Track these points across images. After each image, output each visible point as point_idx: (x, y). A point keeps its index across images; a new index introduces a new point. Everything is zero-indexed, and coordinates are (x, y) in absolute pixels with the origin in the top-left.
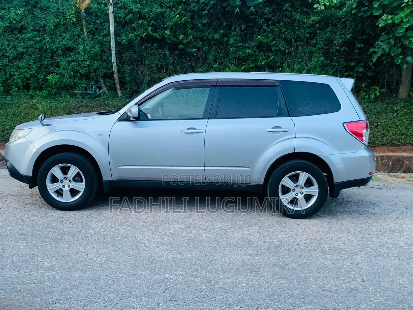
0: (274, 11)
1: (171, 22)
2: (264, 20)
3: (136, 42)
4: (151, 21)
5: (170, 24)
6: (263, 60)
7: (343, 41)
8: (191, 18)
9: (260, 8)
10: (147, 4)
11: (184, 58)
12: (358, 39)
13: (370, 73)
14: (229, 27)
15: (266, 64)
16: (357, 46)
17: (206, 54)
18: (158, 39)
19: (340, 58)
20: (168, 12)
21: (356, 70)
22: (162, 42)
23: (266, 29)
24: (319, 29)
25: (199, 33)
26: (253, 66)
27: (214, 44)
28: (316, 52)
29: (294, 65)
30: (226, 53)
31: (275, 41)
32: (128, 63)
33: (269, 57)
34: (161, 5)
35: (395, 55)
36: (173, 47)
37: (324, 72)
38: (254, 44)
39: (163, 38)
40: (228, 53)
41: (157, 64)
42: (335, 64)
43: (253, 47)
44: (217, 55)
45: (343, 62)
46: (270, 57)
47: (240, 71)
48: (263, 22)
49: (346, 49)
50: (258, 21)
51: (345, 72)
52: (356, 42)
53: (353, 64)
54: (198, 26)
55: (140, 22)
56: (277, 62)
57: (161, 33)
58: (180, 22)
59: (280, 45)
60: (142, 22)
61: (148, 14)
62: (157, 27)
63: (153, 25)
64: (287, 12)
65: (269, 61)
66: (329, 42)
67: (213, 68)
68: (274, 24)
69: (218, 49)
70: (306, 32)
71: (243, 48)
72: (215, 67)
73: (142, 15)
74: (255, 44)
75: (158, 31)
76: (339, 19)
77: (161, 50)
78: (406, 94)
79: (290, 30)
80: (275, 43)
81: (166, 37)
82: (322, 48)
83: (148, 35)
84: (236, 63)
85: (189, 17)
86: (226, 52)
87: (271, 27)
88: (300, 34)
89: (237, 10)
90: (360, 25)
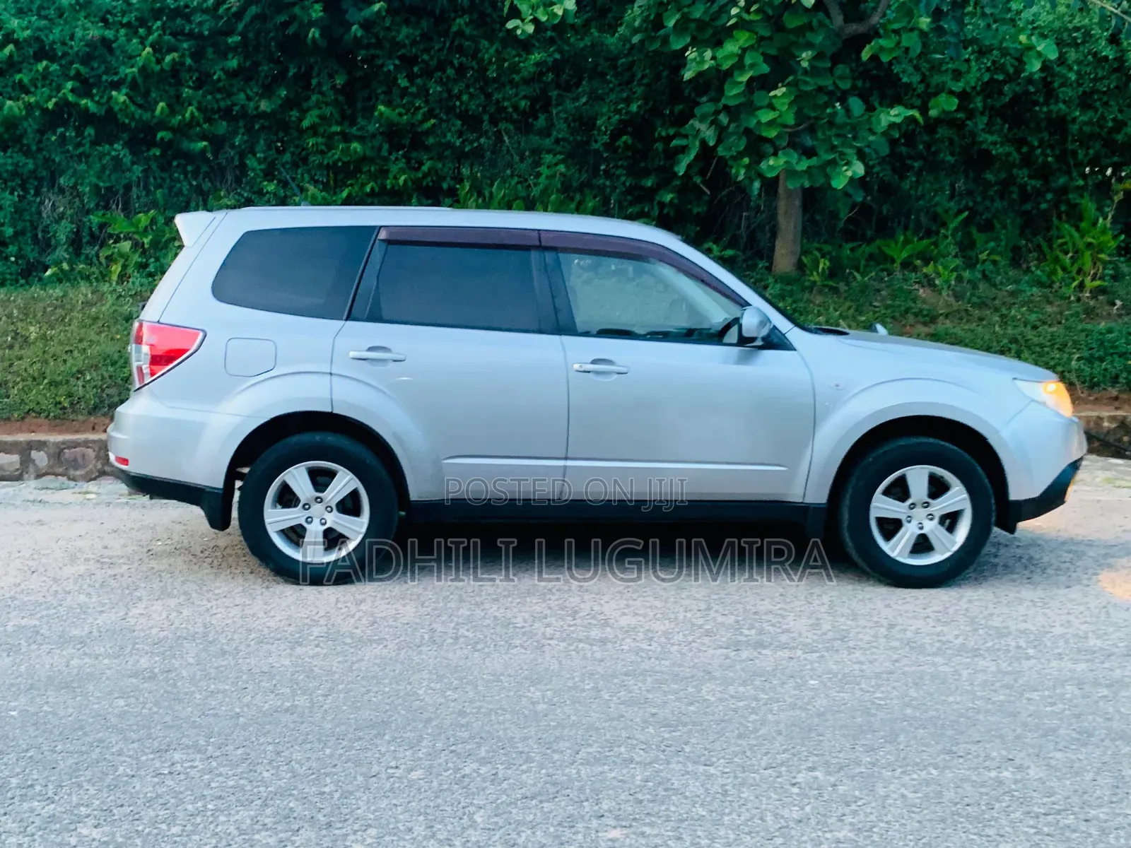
0: (426, 37)
1: (132, 67)
2: (397, 62)
3: (30, 126)
4: (71, 63)
5: (129, 71)
6: (402, 171)
7: (621, 121)
8: (193, 56)
9: (388, 29)
10: (61, 16)
11: (178, 166)
12: (662, 116)
13: (698, 206)
14: (304, 79)
15: (410, 184)
16: (659, 134)
17: (242, 156)
18: (94, 114)
19: (617, 167)
20: (122, 39)
21: (658, 198)
22: (108, 125)
23: (406, 88)
24: (558, 86)
25: (219, 96)
26: (372, 189)
27: (263, 128)
28: (549, 152)
29: (492, 185)
30: (300, 153)
31: (433, 121)
32: (10, 184)
33: (421, 164)
34: (104, 20)
35: (732, 157)
36: (141, 138)
37: (573, 206)
38: (373, 127)
39: (110, 111)
40: (304, 153)
41: (97, 187)
42: (604, 184)
43: (373, 136)
44: (276, 159)
45: (623, 179)
46: (423, 164)
47: (339, 202)
48: (395, 65)
49: (630, 142)
50: (383, 65)
51: (631, 204)
52: (658, 122)
53: (649, 183)
54: (215, 77)
55: (41, 66)
56: (444, 178)
57: (101, 97)
58: (158, 68)
59: (450, 130)
60: (46, 68)
61: (64, 44)
62: (91, 81)
63: (78, 76)
64: (463, 41)
65: (420, 175)
66: (585, 124)
67: (264, 195)
68: (428, 73)
69: (278, 141)
70: (520, 96)
71: (347, 138)
72: (267, 192)
73: (45, 46)
74: (378, 128)
75: (95, 91)
76: (613, 60)
77: (107, 147)
78: (794, 260)
79: (476, 89)
80: (434, 125)
81: (116, 108)
82: (564, 139)
83: (64, 105)
84: (328, 182)
85: (187, 53)
86: (299, 150)
87: (419, 81)
88: (504, 99)
89: (314, 33)
90: (665, 74)
